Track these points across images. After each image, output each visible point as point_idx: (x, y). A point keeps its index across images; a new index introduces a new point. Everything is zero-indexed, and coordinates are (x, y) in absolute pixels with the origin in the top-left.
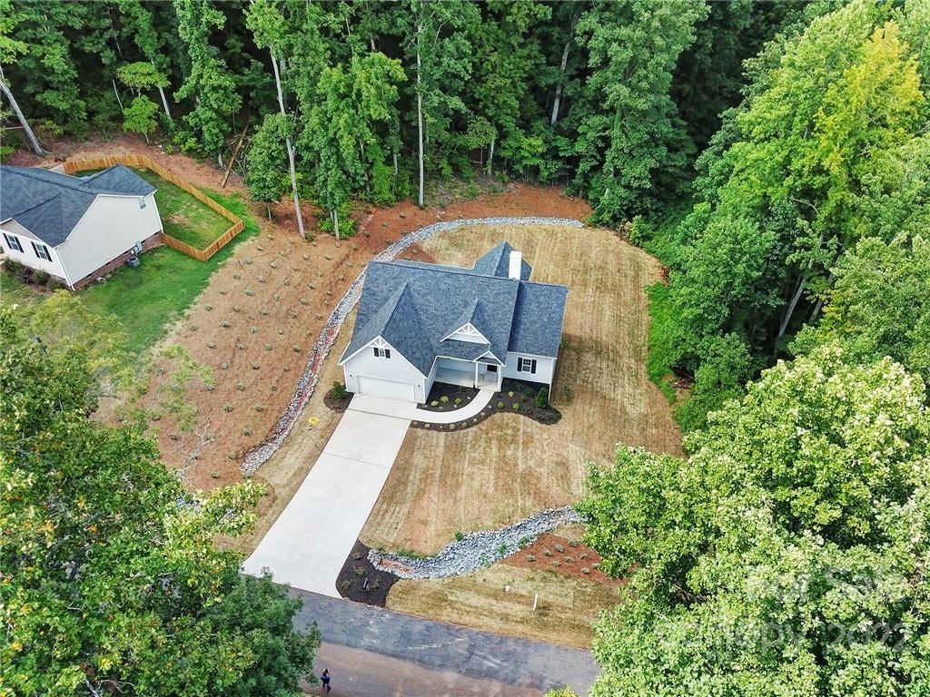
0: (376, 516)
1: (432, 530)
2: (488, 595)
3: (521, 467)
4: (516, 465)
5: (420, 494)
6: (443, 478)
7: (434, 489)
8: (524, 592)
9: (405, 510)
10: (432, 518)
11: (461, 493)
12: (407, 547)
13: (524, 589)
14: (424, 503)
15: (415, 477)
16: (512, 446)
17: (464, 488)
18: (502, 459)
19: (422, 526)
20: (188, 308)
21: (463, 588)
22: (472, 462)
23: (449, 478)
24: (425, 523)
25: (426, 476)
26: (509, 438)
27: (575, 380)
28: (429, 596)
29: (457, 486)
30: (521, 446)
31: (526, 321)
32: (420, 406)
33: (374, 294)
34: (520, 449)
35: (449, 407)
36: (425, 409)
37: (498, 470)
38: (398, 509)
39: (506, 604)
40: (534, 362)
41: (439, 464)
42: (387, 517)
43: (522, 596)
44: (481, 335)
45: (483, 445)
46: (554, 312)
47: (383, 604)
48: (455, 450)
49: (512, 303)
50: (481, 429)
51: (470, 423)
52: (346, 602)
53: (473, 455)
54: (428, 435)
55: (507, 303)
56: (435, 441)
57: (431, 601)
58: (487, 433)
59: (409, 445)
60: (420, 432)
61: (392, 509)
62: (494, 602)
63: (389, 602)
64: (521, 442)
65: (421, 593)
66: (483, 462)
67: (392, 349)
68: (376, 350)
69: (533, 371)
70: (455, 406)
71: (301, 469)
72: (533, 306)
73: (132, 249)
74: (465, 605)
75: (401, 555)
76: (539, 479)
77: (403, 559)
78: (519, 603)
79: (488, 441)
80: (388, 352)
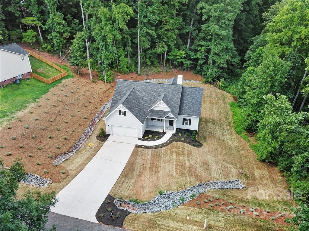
0: (119, 183)
1: (147, 190)
2: (179, 221)
3: (187, 164)
4: (185, 163)
5: (140, 174)
6: (151, 168)
7: (147, 172)
8: (197, 220)
9: (133, 181)
10: (147, 185)
11: (160, 174)
12: (134, 197)
13: (197, 218)
14: (143, 178)
15: (138, 167)
16: (182, 156)
17: (161, 172)
18: (178, 160)
19: (142, 189)
20: (38, 99)
21: (165, 218)
22: (164, 162)
23: (154, 168)
24: (143, 187)
25: (143, 167)
26: (181, 152)
27: (206, 132)
28: (147, 222)
29: (158, 172)
30: (187, 156)
31: (186, 102)
32: (139, 139)
33: (119, 92)
34: (186, 157)
35: (153, 139)
36: (142, 140)
37: (177, 165)
38: (129, 181)
39: (188, 226)
40: (190, 120)
41: (149, 162)
42: (124, 184)
43: (196, 222)
44: (167, 106)
45: (169, 155)
46: (198, 98)
47: (121, 226)
48: (157, 157)
49: (180, 94)
50: (167, 148)
51: (162, 146)
52: (100, 225)
53: (164, 159)
54: (143, 151)
55: (177, 94)
56: (146, 153)
57: (148, 224)
58: (170, 150)
59: (134, 154)
60: (140, 149)
61: (126, 181)
62: (182, 225)
63: (125, 225)
64: (186, 154)
65: (142, 220)
66: (169, 162)
67: (127, 110)
68: (120, 111)
69: (190, 125)
70: (156, 139)
71: (83, 163)
72: (189, 96)
73: (17, 77)
74: (166, 226)
75: (131, 201)
76: (196, 169)
77: (132, 203)
78: (195, 225)
79: (171, 153)
80: (125, 112)
